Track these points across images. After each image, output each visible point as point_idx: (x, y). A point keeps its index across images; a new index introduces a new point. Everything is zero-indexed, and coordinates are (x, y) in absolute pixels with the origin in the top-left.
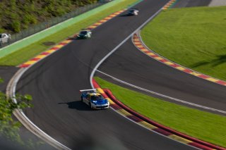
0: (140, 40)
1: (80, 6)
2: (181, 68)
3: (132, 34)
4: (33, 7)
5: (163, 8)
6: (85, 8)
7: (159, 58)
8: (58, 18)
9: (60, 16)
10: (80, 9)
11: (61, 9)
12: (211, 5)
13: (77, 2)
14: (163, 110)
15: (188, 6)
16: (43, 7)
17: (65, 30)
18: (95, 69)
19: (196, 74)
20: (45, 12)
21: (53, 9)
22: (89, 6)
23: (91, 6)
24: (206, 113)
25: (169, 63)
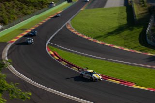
0: (70, 26)
1: (39, 9)
2: (91, 39)
3: (66, 23)
4: (14, 10)
5: (82, 9)
6: (41, 11)
7: (80, 35)
8: (28, 16)
9: (29, 15)
10: (39, 11)
11: (29, 11)
12: (105, 7)
13: (37, 8)
14: (83, 61)
15: (94, 8)
16: (20, 10)
17: (32, 22)
18: (48, 42)
19: (99, 42)
20: (21, 13)
21: (25, 11)
22: (44, 9)
23: (45, 9)
24: (104, 61)
25: (85, 37)
